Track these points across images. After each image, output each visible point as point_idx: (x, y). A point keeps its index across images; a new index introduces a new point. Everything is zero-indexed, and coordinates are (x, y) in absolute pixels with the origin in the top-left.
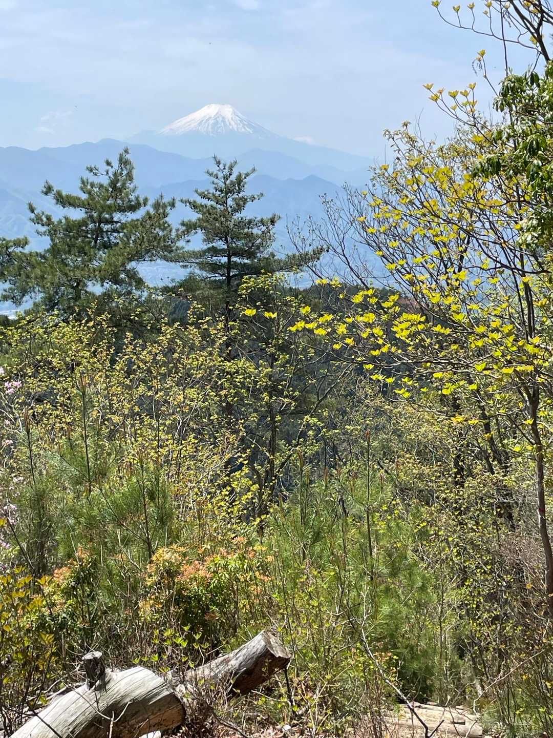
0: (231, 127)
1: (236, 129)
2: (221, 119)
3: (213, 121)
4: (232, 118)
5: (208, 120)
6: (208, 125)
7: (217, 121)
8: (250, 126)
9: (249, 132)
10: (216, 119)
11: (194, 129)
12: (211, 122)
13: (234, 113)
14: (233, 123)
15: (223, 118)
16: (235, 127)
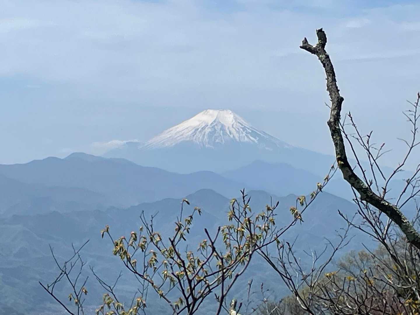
0: (232, 136)
1: (237, 138)
2: (220, 127)
3: (209, 130)
4: (233, 125)
5: (203, 129)
6: (204, 134)
7: (215, 130)
8: (254, 134)
9: (253, 141)
10: (213, 127)
11: (188, 139)
12: (208, 130)
13: (236, 119)
14: (233, 131)
15: (223, 126)
16: (237, 136)
